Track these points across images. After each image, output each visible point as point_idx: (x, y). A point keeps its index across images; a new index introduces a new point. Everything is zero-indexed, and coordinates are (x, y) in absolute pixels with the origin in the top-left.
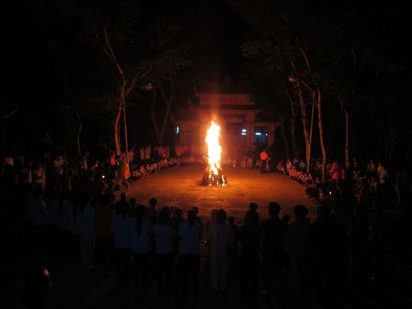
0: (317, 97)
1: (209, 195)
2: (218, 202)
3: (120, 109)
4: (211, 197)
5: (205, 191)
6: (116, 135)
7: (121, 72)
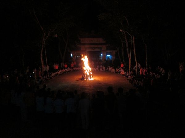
0: (133, 38)
1: (85, 84)
2: (89, 87)
3: (43, 46)
4: (85, 85)
5: (83, 82)
6: (42, 58)
7: (43, 29)
